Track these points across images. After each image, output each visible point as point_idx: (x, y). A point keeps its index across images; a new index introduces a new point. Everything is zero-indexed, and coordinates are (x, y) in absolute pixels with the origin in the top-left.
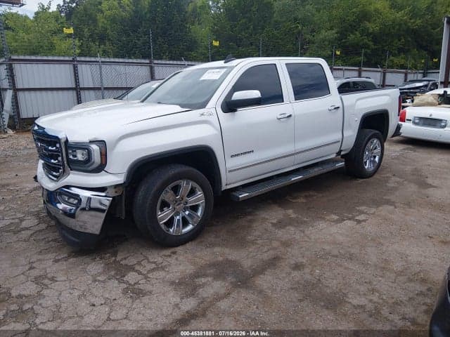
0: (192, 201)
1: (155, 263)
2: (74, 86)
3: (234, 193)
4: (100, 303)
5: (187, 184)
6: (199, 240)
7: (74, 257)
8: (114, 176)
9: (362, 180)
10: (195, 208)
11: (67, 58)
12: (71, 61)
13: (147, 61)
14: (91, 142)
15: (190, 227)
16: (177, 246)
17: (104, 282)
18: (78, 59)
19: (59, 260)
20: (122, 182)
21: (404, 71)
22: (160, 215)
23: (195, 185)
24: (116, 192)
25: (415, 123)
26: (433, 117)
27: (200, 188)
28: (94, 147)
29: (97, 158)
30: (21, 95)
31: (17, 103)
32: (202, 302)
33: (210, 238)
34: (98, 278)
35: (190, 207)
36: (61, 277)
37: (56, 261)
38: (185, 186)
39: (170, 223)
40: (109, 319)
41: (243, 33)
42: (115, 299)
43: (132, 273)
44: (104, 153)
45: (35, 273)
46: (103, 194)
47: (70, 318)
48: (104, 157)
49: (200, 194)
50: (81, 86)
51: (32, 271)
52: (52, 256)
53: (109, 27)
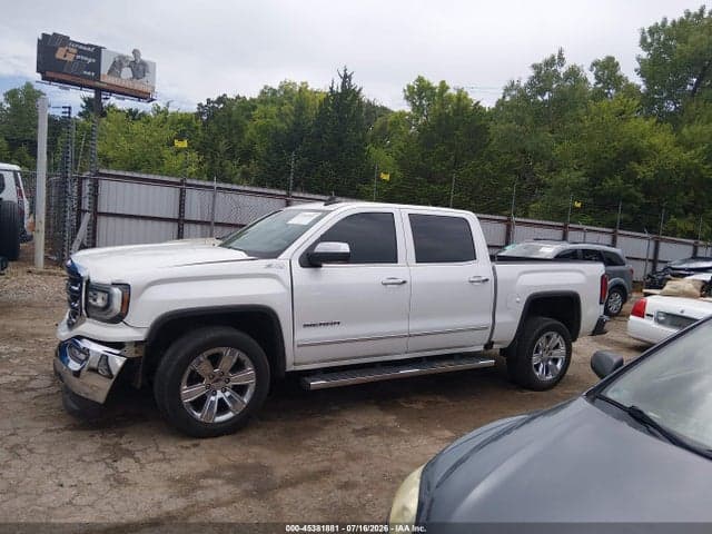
0: (237, 379)
1: (164, 453)
2: (177, 216)
3: (306, 379)
4: (69, 484)
5: (232, 354)
6: (237, 435)
7: (71, 430)
8: (134, 330)
9: (530, 393)
10: (240, 390)
11: (173, 179)
12: (178, 184)
13: (284, 193)
14: (114, 284)
15: (230, 415)
16: (203, 438)
17: (90, 462)
18: (189, 181)
19: (51, 431)
20: (142, 339)
21: (692, 241)
22: (185, 390)
23: (243, 357)
24: (136, 352)
25: (658, 321)
26: (684, 314)
27: (250, 363)
28: (117, 291)
29: (117, 305)
30: (102, 221)
31: (95, 231)
32: (193, 506)
33: (256, 435)
34: (84, 458)
35: (235, 386)
36: (43, 450)
37: (47, 431)
38: (229, 357)
39: (199, 403)
40: (70, 503)
41: (439, 165)
42: (90, 484)
43: (128, 459)
44: (126, 298)
45: (14, 440)
46: (117, 352)
47: (27, 493)
48: (125, 304)
49: (250, 371)
50: (187, 217)
51: (13, 437)
52: (44, 425)
53: (257, 141)
